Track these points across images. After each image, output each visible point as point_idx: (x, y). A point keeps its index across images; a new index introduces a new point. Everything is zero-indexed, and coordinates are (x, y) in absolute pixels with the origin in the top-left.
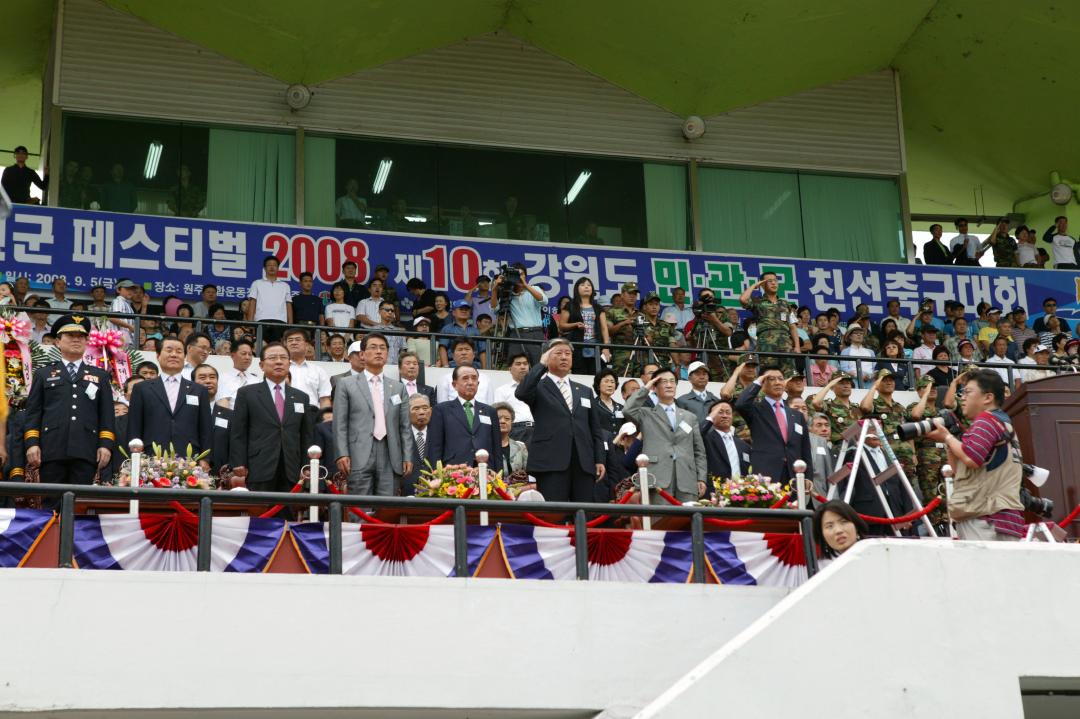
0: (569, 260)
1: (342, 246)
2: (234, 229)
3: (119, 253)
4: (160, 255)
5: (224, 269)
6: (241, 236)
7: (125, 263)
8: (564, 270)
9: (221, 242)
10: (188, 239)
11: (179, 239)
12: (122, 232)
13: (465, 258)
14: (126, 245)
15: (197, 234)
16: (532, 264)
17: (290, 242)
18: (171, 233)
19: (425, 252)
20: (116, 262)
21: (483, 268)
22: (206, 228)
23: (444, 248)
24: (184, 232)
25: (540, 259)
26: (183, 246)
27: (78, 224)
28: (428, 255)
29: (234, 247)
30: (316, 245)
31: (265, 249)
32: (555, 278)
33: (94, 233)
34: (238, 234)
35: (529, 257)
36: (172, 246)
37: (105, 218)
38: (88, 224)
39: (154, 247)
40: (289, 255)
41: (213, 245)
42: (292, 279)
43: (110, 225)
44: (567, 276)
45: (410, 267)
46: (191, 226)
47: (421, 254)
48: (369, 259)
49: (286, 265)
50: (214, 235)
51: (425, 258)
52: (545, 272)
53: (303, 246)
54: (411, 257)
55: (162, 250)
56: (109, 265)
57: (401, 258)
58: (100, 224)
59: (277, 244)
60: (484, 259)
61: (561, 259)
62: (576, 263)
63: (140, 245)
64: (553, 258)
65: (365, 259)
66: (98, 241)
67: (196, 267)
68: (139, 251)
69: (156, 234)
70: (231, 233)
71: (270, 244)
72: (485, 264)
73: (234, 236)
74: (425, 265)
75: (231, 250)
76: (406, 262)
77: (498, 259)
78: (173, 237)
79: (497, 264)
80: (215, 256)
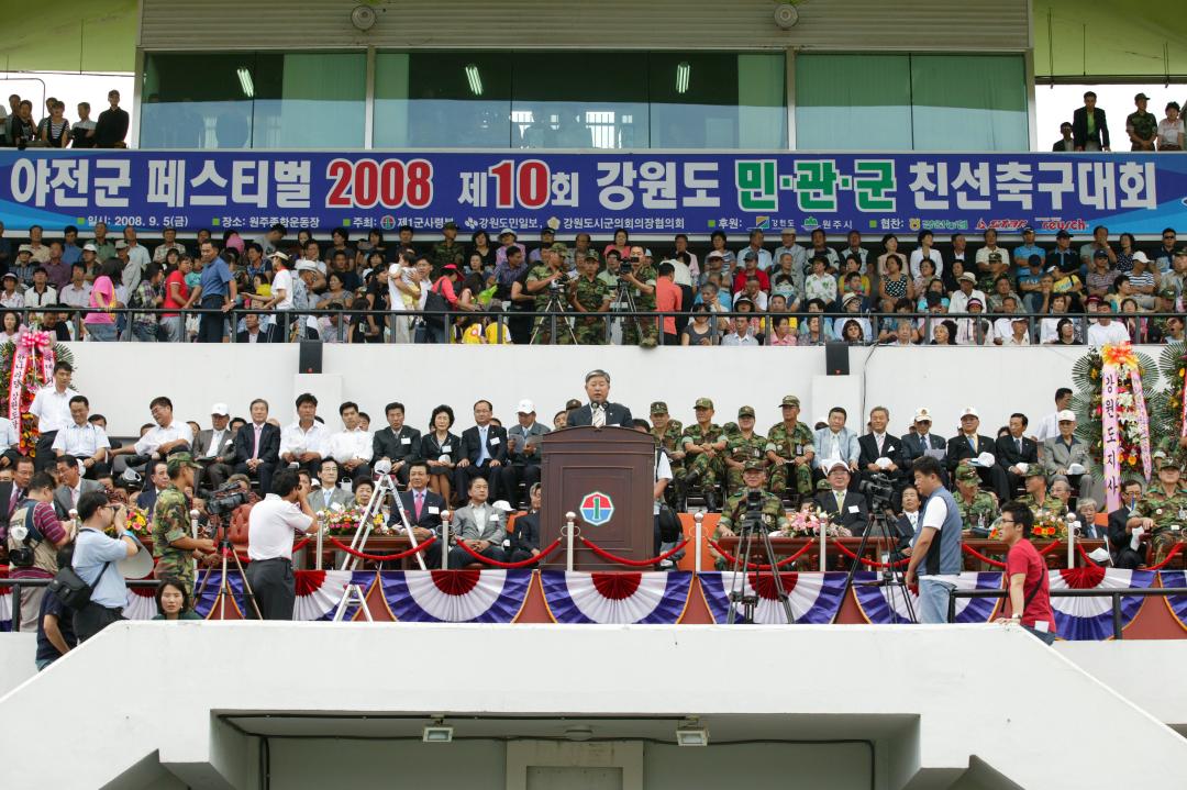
0: (644, 168)
1: (406, 168)
2: (298, 157)
3: (190, 191)
4: (227, 191)
5: (288, 200)
6: (306, 165)
7: (196, 200)
8: (640, 178)
9: (286, 173)
10: (254, 172)
11: (246, 172)
12: (193, 170)
13: (534, 172)
14: (196, 182)
15: (264, 166)
16: (605, 173)
17: (354, 168)
18: (238, 167)
19: (491, 168)
20: (187, 200)
21: (552, 181)
22: (272, 159)
23: (512, 162)
24: (251, 165)
25: (614, 168)
26: (250, 180)
27: (153, 165)
28: (494, 171)
29: (299, 177)
30: (380, 168)
31: (328, 177)
32: (629, 188)
33: (167, 174)
34: (303, 163)
35: (602, 166)
36: (239, 179)
37: (177, 157)
38: (161, 165)
39: (222, 182)
40: (352, 182)
41: (279, 176)
42: (355, 206)
43: (182, 163)
44: (642, 185)
45: (475, 186)
47: (486, 171)
48: (433, 180)
49: (349, 192)
50: (280, 166)
51: (491, 175)
52: (619, 181)
53: (367, 171)
54: (476, 175)
55: (229, 185)
56: (181, 204)
57: (465, 176)
58: (172, 163)
59: (341, 171)
60: (554, 172)
61: (637, 167)
62: (652, 171)
63: (209, 182)
64: (628, 166)
65: (429, 180)
66: (170, 181)
67: (261, 200)
68: (209, 189)
69: (224, 169)
70: (296, 163)
71: (334, 172)
72: (554, 176)
73: (299, 165)
74: (491, 182)
75: (295, 180)
76: (471, 181)
77: (568, 172)
78: (241, 171)
79: (568, 177)
80: (279, 187)
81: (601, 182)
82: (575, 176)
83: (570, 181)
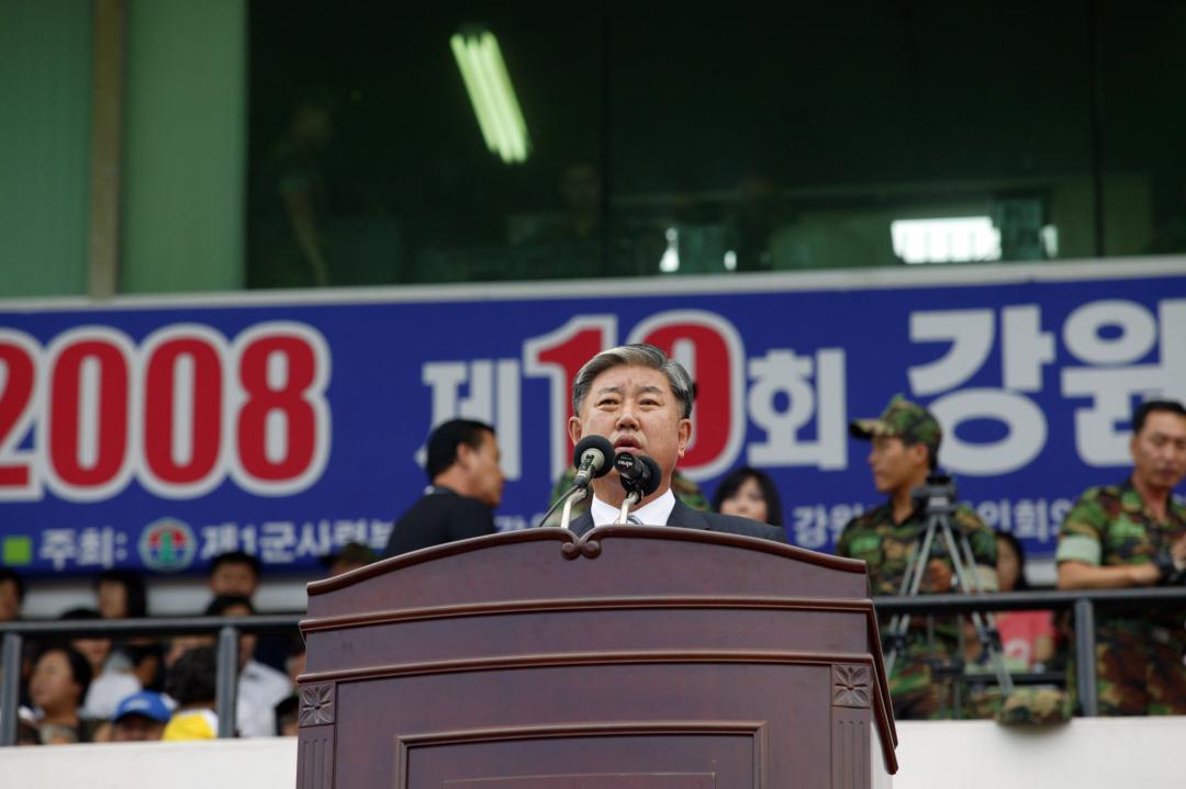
0: (1081, 327)
1: (230, 355)
8: (1065, 358)
13: (684, 354)
16: (937, 350)
17: (44, 361)
19: (533, 348)
21: (750, 383)
23: (608, 325)
25: (969, 332)
28: (546, 356)
30: (137, 359)
32: (1031, 396)
35: (925, 327)
40: (39, 408)
42: (47, 491)
44: (1074, 383)
45: (477, 409)
47: (520, 356)
48: (330, 394)
49: (28, 443)
51: (534, 368)
52: (990, 374)
53: (90, 370)
54: (482, 370)
57: (442, 375)
60: (755, 349)
61: (1053, 323)
62: (1110, 332)
64: (1022, 322)
65: (315, 395)
72: (758, 367)
74: (535, 393)
76: (464, 391)
77: (806, 347)
79: (804, 366)
81: (924, 379)
82: (832, 363)
83: (812, 381)
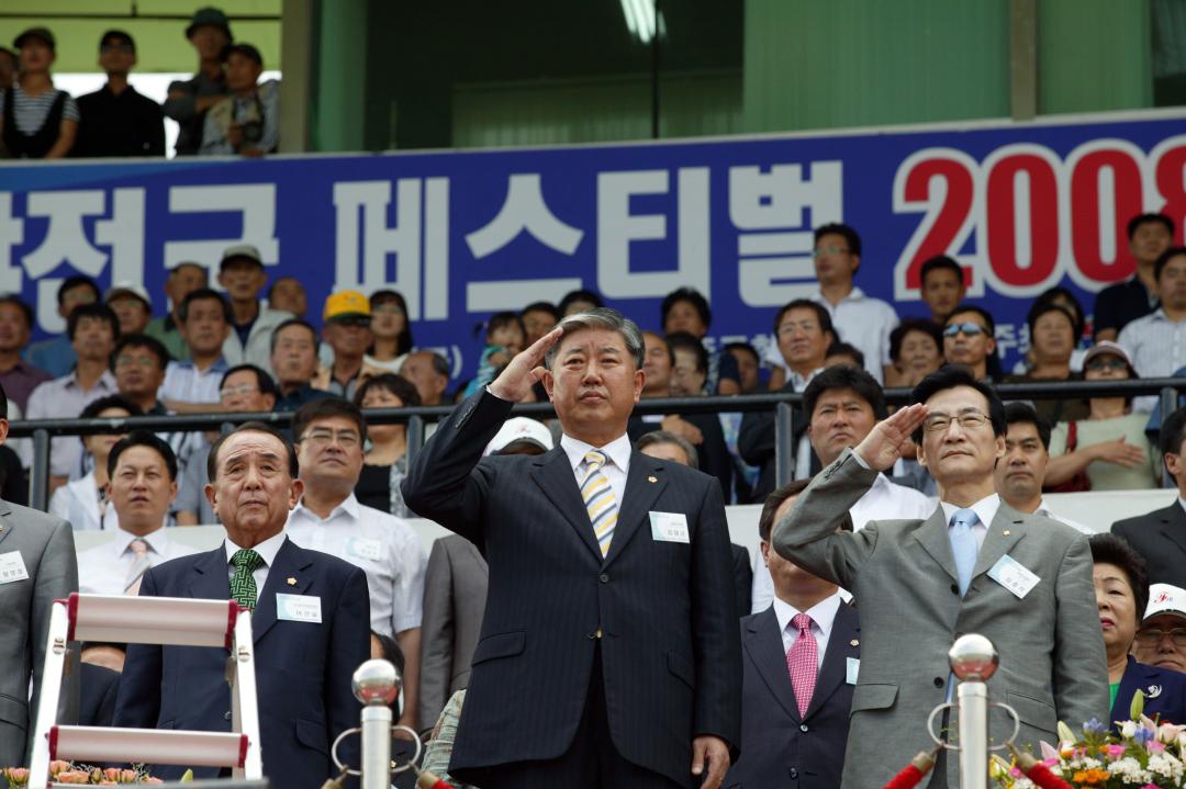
2: (804, 154)
3: (464, 268)
4: (584, 262)
5: (775, 282)
6: (829, 174)
7: (485, 297)
9: (765, 201)
10: (664, 204)
11: (640, 205)
12: (473, 206)
14: (484, 242)
15: (695, 184)
17: (980, 174)
18: (614, 189)
20: (457, 296)
22: (720, 162)
24: (654, 182)
26: (653, 227)
27: (347, 196)
29: (806, 213)
30: (1064, 172)
31: (900, 205)
33: (392, 221)
34: (818, 168)
36: (618, 228)
37: (423, 170)
38: (374, 194)
39: (563, 238)
40: (978, 216)
41: (743, 212)
42: (988, 289)
43: (439, 188)
46: (671, 161)
49: (969, 248)
50: (745, 181)
53: (1022, 181)
55: (589, 247)
56: (437, 309)
58: (409, 188)
59: (938, 186)
63: (525, 239)
66: (403, 240)
67: (694, 271)
68: (525, 257)
69: (571, 200)
70: (795, 170)
71: (917, 190)
73: (806, 176)
75: (797, 221)
78: (624, 205)
80: (746, 245)
